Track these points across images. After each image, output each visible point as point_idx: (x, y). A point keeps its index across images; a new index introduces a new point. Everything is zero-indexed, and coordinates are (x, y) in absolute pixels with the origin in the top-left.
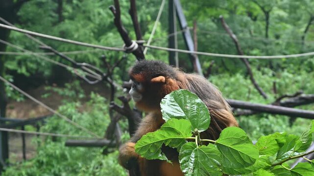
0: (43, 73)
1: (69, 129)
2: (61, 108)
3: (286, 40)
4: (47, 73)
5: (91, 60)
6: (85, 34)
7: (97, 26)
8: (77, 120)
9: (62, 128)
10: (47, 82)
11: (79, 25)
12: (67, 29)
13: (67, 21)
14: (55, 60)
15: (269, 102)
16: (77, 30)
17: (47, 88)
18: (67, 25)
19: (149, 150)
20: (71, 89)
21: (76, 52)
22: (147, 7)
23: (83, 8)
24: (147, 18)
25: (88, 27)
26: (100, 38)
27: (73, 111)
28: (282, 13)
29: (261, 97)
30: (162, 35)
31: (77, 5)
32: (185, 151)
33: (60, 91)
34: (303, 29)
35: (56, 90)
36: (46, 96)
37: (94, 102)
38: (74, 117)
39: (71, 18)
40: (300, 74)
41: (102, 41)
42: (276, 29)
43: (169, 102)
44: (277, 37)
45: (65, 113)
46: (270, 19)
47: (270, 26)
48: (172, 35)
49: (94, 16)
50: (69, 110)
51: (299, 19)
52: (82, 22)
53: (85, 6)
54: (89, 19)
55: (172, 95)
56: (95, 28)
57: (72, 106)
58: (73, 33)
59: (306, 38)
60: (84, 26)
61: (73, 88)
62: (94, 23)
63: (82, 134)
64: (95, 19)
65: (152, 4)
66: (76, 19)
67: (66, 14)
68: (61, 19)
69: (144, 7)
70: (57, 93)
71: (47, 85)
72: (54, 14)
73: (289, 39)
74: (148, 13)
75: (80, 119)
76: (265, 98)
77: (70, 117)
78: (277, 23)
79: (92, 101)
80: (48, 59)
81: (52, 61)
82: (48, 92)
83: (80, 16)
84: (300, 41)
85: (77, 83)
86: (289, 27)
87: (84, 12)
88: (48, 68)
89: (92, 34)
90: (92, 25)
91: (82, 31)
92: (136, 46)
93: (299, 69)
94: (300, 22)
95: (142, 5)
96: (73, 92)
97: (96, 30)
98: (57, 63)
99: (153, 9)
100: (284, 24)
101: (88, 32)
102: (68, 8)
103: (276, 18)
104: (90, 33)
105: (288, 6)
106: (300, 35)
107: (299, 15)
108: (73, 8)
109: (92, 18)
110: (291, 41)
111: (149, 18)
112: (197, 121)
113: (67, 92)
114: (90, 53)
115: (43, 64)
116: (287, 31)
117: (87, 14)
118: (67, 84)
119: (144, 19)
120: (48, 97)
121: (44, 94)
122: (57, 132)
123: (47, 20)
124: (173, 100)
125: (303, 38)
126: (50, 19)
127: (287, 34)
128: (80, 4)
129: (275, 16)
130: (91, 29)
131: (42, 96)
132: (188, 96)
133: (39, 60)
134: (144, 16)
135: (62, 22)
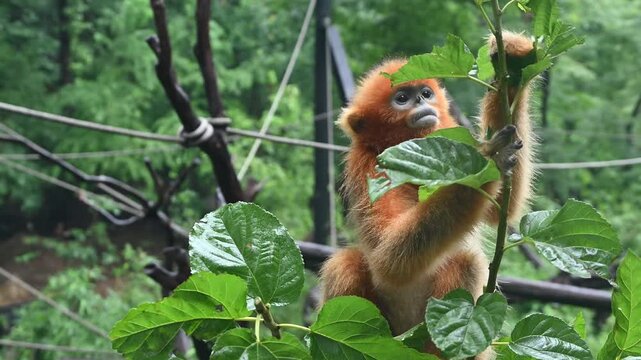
0: (19, 202)
1: (70, 332)
2: (53, 282)
3: (590, 134)
4: (30, 203)
5: (135, 175)
6: (122, 114)
7: (149, 95)
8: (90, 311)
9: (55, 331)
10: (30, 226)
11: (107, 92)
12: (80, 102)
13: (79, 82)
14: (50, 174)
15: (545, 276)
16: (104, 104)
17: (29, 240)
18: (79, 91)
19: (145, 344)
20: (84, 244)
21: (98, 156)
22: (269, 52)
23: (118, 53)
24: (267, 78)
25: (129, 98)
26: (158, 122)
27: (83, 289)
28: (581, 72)
29: (528, 265)
30: (301, 118)
31: (105, 46)
32: (226, 349)
33: (61, 248)
34: (629, 109)
35: (50, 243)
36: (26, 258)
37: (131, 269)
38: (84, 304)
39: (90, 76)
40: (620, 213)
41: (162, 129)
42: (566, 108)
43: (211, 230)
44: (570, 126)
45: (64, 293)
46: (553, 84)
47: (551, 100)
48: (321, 116)
49: (144, 70)
50: (73, 287)
51: (621, 85)
52: (115, 86)
53: (123, 47)
54: (132, 78)
55: (221, 214)
56: (146, 99)
57: (81, 277)
58: (93, 110)
59: (635, 129)
60: (120, 94)
61: (91, 241)
62: (144, 89)
63: (102, 346)
64: (145, 79)
65: (279, 46)
66: (101, 78)
67: (77, 67)
68: (67, 78)
69: (260, 52)
70: (53, 251)
71: (29, 233)
72: (50, 65)
73: (596, 129)
74: (271, 67)
75: (99, 309)
76: (537, 265)
77: (74, 304)
78: (568, 92)
79: (126, 266)
80: (32, 172)
81: (44, 176)
82: (32, 248)
83: (110, 71)
84: (623, 135)
85: (100, 228)
86: (597, 102)
87: (121, 61)
88: (34, 191)
89: (138, 114)
90: (137, 93)
91: (114, 106)
92: (210, 131)
93: (619, 201)
94: (624, 92)
95: (257, 47)
96: (90, 251)
97: (147, 105)
98: (54, 180)
99: (282, 57)
100: (585, 96)
101: (127, 108)
102: (84, 53)
103: (566, 82)
104: (133, 110)
105: (593, 53)
106: (622, 121)
107: (620, 76)
108: (96, 54)
109: (139, 75)
110: (602, 134)
111: (273, 76)
112: (275, 280)
113: (77, 251)
114: (132, 156)
115: (22, 181)
116: (593, 112)
117: (127, 68)
118: (76, 232)
119: (262, 80)
120: (31, 260)
121: (21, 254)
122: (45, 340)
123: (36, 80)
124: (221, 226)
125: (629, 128)
126: (41, 76)
127: (592, 119)
128: (110, 44)
129: (564, 77)
130: (136, 100)
131: (18, 259)
132: (256, 220)
133: (12, 173)
134: (261, 72)
135: (69, 86)
